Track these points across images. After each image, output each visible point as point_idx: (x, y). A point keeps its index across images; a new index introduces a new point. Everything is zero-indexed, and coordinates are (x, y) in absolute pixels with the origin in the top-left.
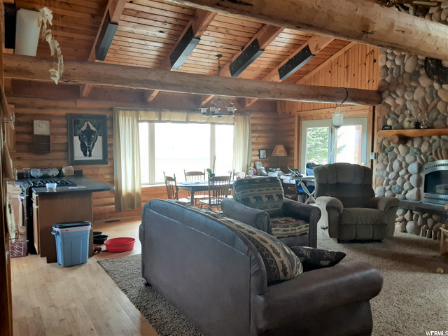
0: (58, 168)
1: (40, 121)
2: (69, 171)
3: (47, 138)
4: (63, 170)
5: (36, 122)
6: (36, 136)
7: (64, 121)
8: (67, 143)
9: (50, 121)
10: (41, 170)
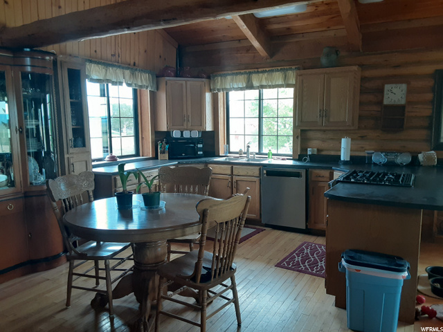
0: (410, 153)
1: (394, 85)
2: (429, 158)
3: (401, 109)
4: (420, 157)
5: (387, 87)
6: (387, 106)
7: (431, 83)
8: (430, 117)
9: (408, 83)
10: (386, 155)
